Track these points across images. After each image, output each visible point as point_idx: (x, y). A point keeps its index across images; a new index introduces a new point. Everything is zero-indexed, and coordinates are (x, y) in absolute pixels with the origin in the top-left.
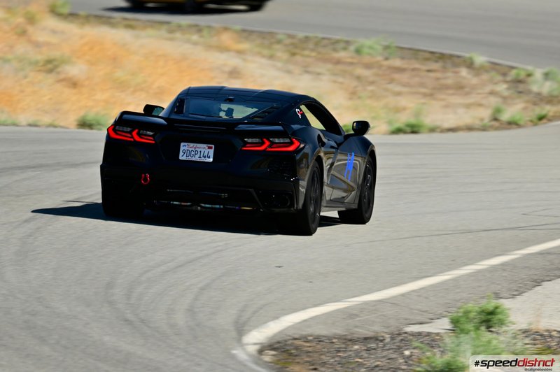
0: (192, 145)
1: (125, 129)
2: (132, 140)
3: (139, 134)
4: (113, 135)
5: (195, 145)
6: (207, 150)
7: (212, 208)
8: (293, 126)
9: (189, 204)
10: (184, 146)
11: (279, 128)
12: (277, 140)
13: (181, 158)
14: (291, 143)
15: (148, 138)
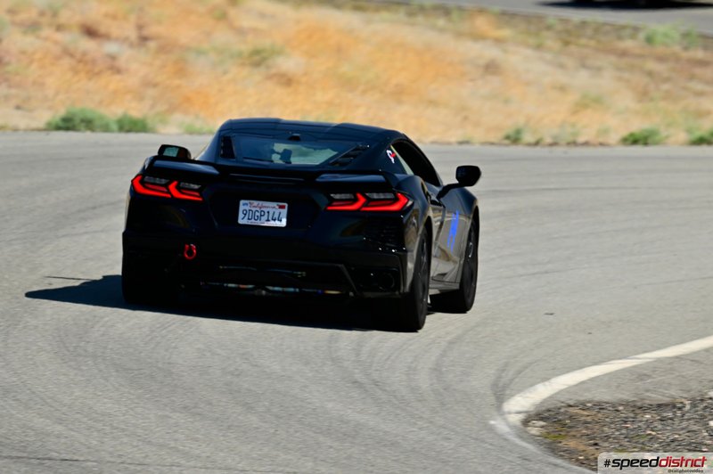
0: (255, 203)
1: (158, 181)
2: (169, 196)
3: (179, 188)
4: (140, 189)
5: (261, 203)
6: (278, 211)
7: (283, 292)
8: (397, 175)
9: (250, 286)
10: (244, 205)
11: (380, 178)
12: (375, 196)
13: (241, 221)
14: (396, 200)
15: (192, 193)
